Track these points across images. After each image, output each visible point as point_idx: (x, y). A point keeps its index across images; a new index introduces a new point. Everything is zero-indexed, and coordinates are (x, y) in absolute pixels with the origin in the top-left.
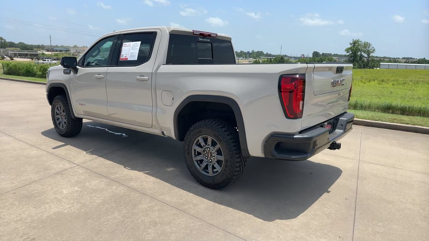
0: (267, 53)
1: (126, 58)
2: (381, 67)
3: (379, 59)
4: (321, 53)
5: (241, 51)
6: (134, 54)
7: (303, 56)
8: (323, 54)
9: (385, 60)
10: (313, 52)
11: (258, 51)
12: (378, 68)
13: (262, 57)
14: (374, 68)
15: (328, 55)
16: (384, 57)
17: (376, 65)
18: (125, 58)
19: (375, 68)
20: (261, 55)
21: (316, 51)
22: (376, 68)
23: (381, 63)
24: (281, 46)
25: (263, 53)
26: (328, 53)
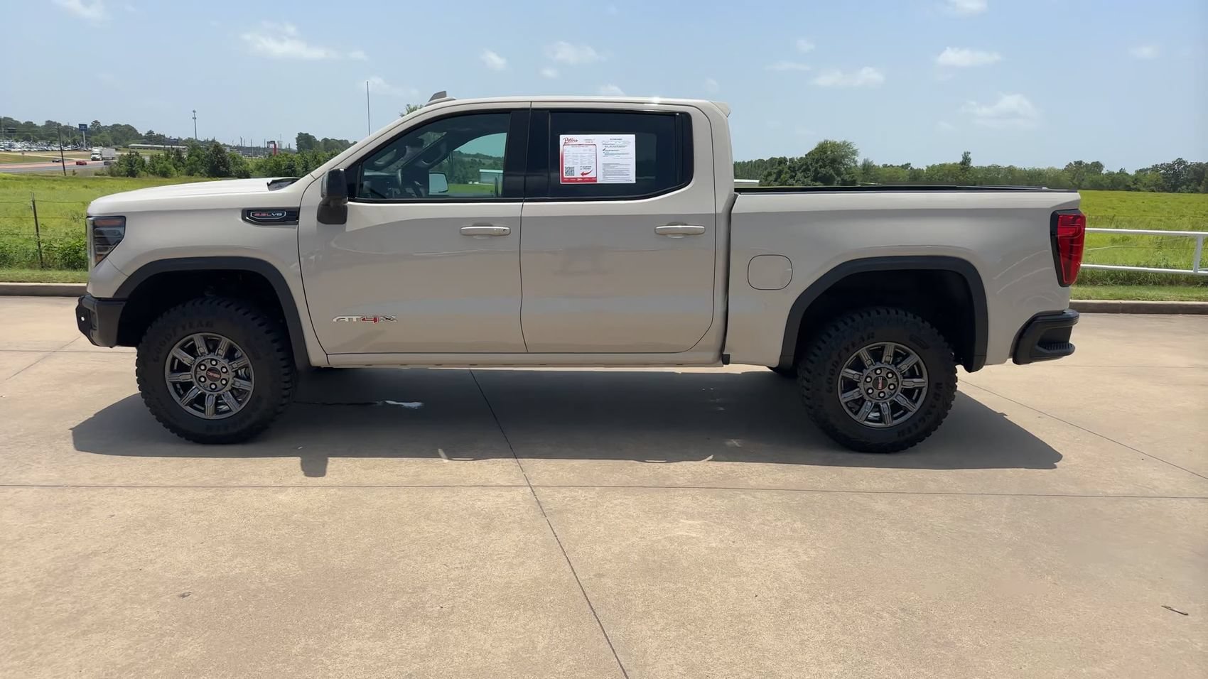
0: (151, 132)
1: (590, 178)
2: (482, 180)
3: (470, 159)
4: (319, 138)
5: (48, 122)
7: (272, 146)
8: (326, 140)
9: (483, 161)
10: (297, 136)
11: (116, 123)
12: (477, 183)
13: (134, 143)
14: (467, 183)
15: (339, 145)
16: (478, 154)
17: (470, 175)
18: (582, 176)
19: (470, 181)
20: (127, 139)
21: (304, 133)
22: (473, 182)
23: (481, 170)
24: (194, 112)
25: (136, 131)
26: (339, 139)
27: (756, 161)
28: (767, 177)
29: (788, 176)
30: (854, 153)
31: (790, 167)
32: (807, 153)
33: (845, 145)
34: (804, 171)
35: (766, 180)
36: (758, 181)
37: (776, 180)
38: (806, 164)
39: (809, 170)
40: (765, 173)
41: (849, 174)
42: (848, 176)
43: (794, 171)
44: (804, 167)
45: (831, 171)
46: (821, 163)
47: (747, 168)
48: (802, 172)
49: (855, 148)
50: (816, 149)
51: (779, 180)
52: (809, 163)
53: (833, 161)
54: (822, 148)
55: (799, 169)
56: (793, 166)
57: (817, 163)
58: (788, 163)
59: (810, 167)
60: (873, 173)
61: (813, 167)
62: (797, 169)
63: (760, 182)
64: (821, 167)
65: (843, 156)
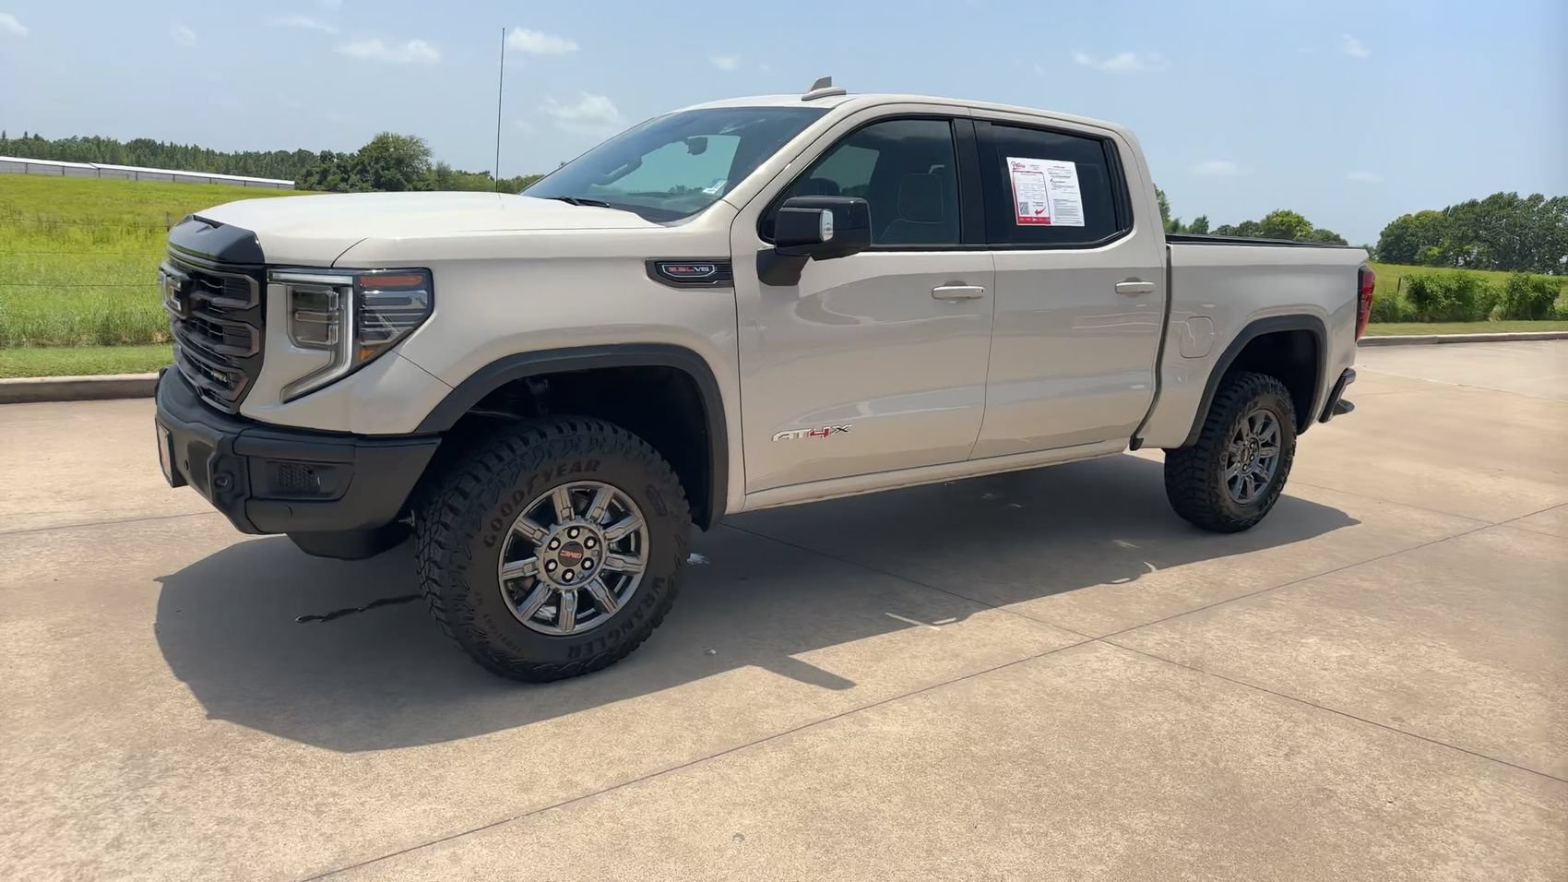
1: (1039, 216)
6: (1070, 204)
18: (1035, 215)
27: (276, 154)
28: (306, 177)
29: (338, 177)
30: (426, 153)
31: (338, 166)
32: (360, 148)
33: (411, 142)
34: (360, 172)
35: (306, 182)
36: (293, 183)
37: (320, 183)
38: (362, 163)
39: (367, 172)
40: (304, 171)
41: (423, 181)
42: (422, 183)
43: (345, 171)
44: (359, 167)
45: (399, 176)
46: (383, 164)
47: (265, 162)
48: (358, 173)
49: (426, 146)
50: (373, 143)
51: (325, 183)
52: (366, 162)
53: (399, 162)
54: (382, 144)
55: (354, 167)
56: (343, 164)
57: (377, 163)
58: (335, 160)
59: (369, 168)
60: (452, 181)
61: (372, 167)
62: (349, 169)
63: (297, 183)
64: (383, 169)
65: (411, 156)
